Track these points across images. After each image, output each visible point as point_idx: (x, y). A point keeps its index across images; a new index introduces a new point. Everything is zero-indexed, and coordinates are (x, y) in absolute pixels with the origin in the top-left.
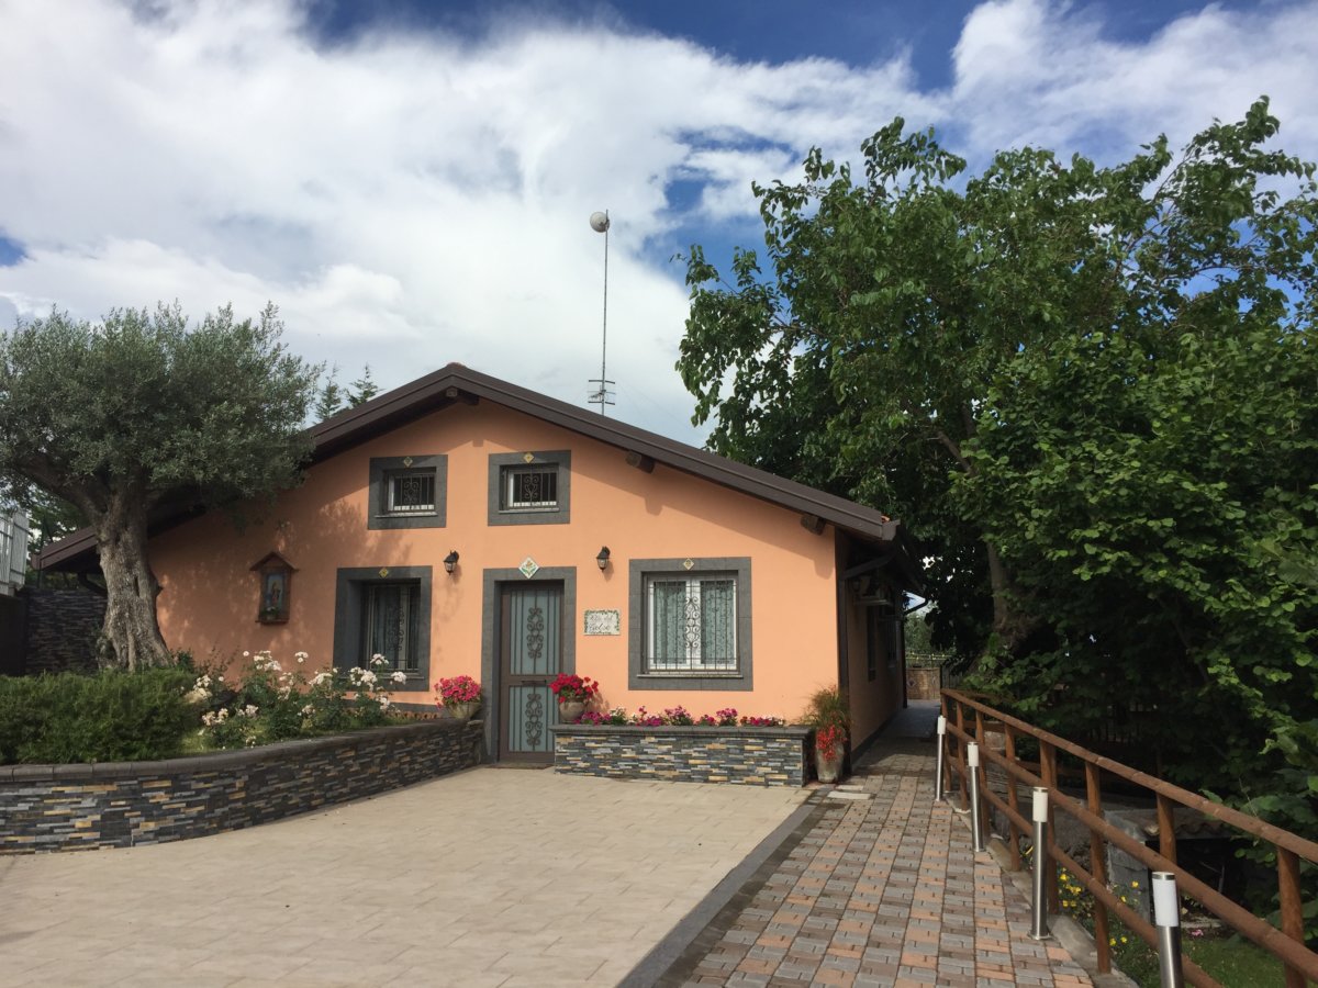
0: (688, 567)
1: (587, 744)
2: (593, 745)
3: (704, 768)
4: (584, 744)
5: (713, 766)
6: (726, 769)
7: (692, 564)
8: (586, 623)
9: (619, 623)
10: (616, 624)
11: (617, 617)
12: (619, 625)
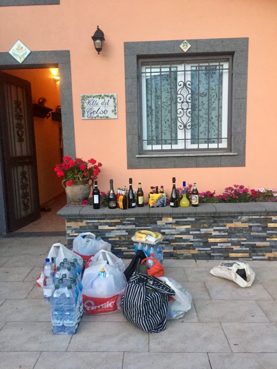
0: (185, 48)
1: (100, 227)
2: (107, 227)
3: (224, 246)
4: (97, 227)
5: (233, 244)
6: (247, 246)
7: (189, 46)
8: (83, 108)
9: (116, 107)
10: (113, 108)
11: (114, 101)
12: (116, 108)
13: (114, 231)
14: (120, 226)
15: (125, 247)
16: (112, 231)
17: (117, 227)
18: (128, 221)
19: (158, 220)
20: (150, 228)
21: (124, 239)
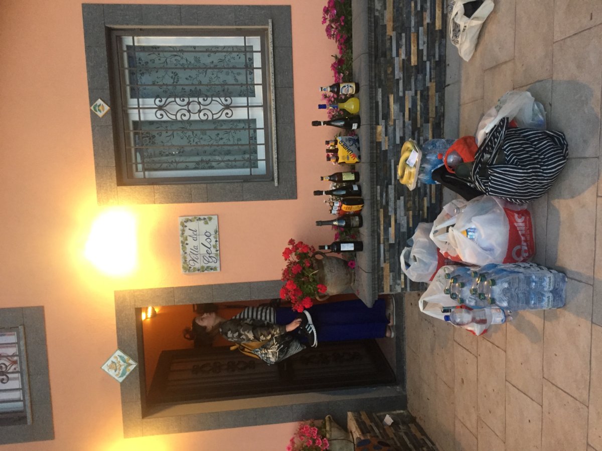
0: (104, 109)
1: (392, 241)
2: (392, 230)
3: (423, 38)
4: (391, 246)
5: (420, 23)
7: (99, 102)
8: (202, 269)
9: (200, 218)
10: (202, 222)
11: (191, 221)
12: (202, 217)
13: (398, 218)
14: (390, 209)
15: (423, 200)
16: (398, 222)
17: (392, 214)
18: (381, 196)
19: (381, 148)
20: (393, 161)
21: (410, 203)
